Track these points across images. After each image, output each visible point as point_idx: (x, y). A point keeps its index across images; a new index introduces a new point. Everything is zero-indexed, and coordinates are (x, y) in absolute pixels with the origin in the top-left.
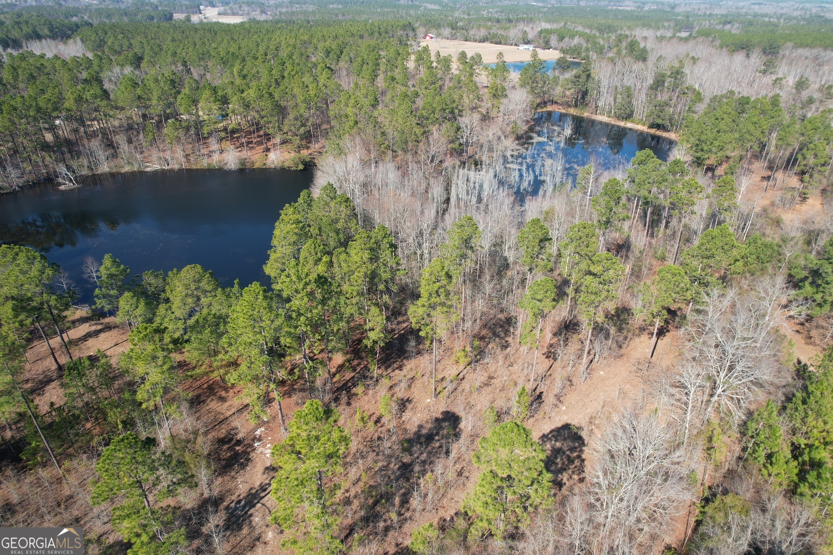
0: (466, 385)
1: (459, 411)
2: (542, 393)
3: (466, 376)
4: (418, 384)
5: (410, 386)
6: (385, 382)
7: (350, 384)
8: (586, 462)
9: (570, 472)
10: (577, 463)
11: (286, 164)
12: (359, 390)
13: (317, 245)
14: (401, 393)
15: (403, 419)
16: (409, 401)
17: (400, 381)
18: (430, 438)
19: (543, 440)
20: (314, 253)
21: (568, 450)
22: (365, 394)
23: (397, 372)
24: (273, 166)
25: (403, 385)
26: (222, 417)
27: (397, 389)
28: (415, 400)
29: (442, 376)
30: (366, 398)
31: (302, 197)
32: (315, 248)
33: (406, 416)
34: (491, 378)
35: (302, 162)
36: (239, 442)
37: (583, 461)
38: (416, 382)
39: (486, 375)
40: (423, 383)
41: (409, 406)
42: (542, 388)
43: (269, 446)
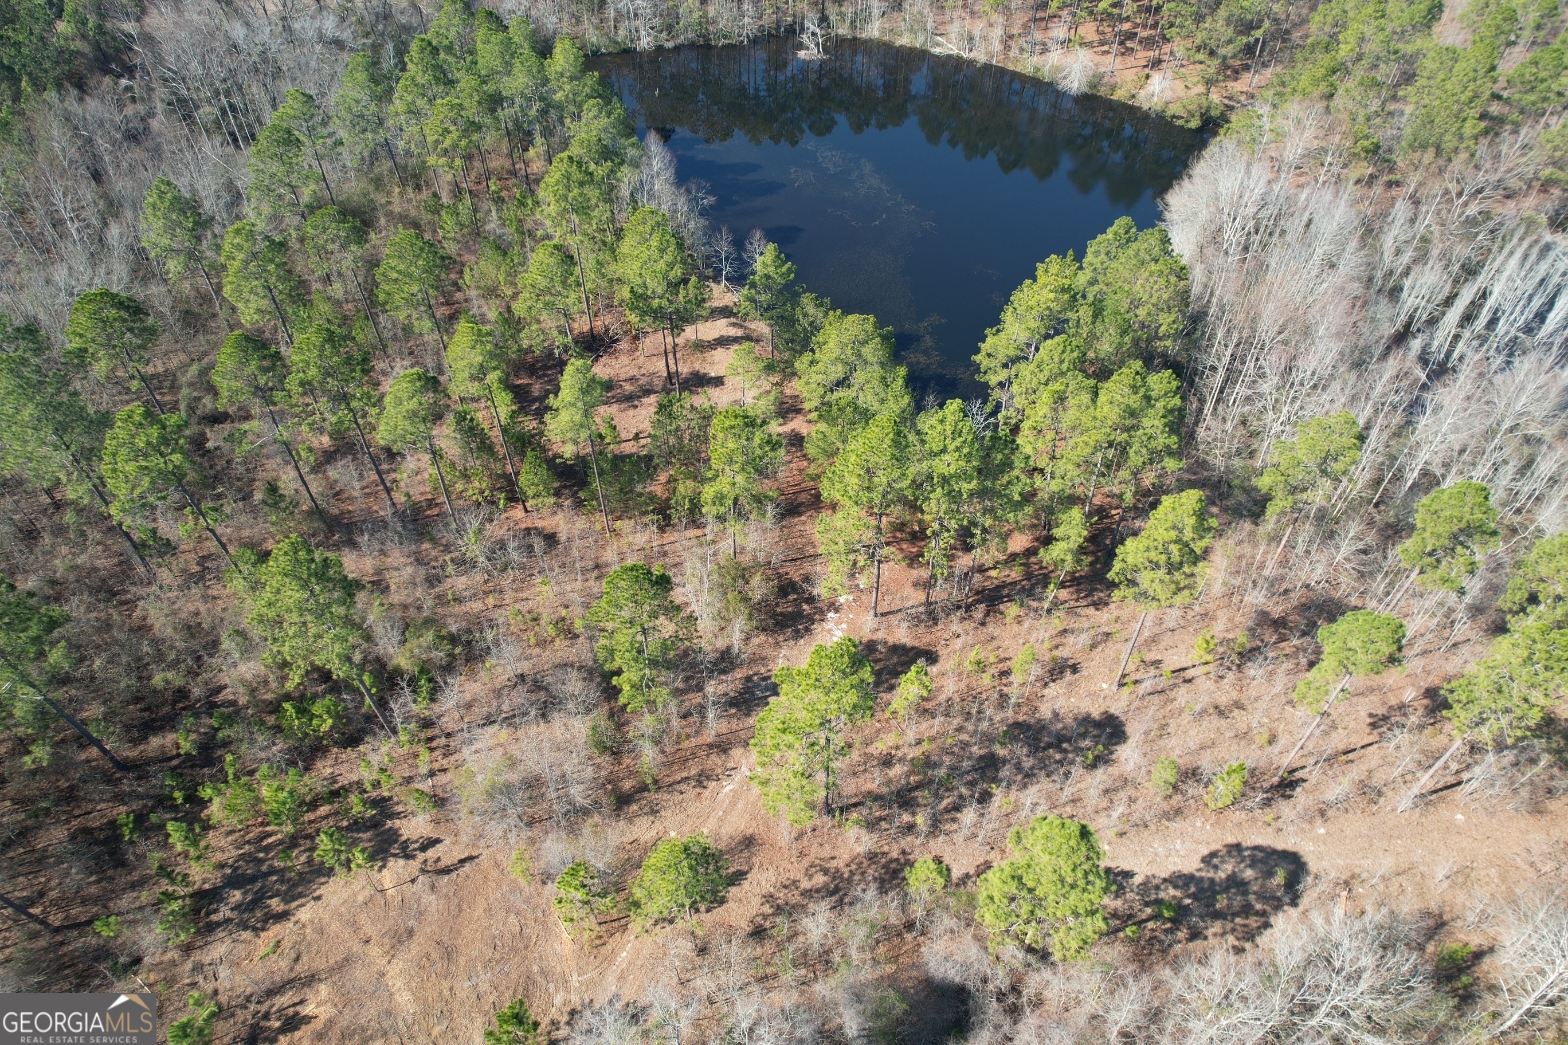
0: (1182, 695)
1: (1134, 729)
2: (1304, 781)
3: (1196, 681)
4: (1109, 650)
5: (1093, 647)
6: (1058, 621)
7: (1006, 591)
8: (1268, 932)
9: (1229, 926)
10: (1253, 922)
11: (1174, 109)
12: (1012, 610)
13: (1069, 348)
14: (1073, 647)
15: (1046, 692)
16: (1075, 669)
17: (1082, 630)
18: (1060, 740)
19: (1229, 852)
20: (1056, 360)
21: (1255, 893)
22: (1019, 622)
23: (1091, 611)
24: (1145, 107)
25: (1084, 639)
26: (812, 551)
27: (1070, 639)
28: (1085, 673)
29: (1159, 657)
30: (1016, 628)
31: (1114, 228)
32: (1063, 352)
33: (1053, 690)
34: (1239, 705)
35: (1202, 115)
36: (811, 600)
37: (1267, 925)
38: (1110, 644)
39: (1234, 695)
40: (1119, 652)
41: (1068, 676)
42: (1313, 775)
43: (844, 626)
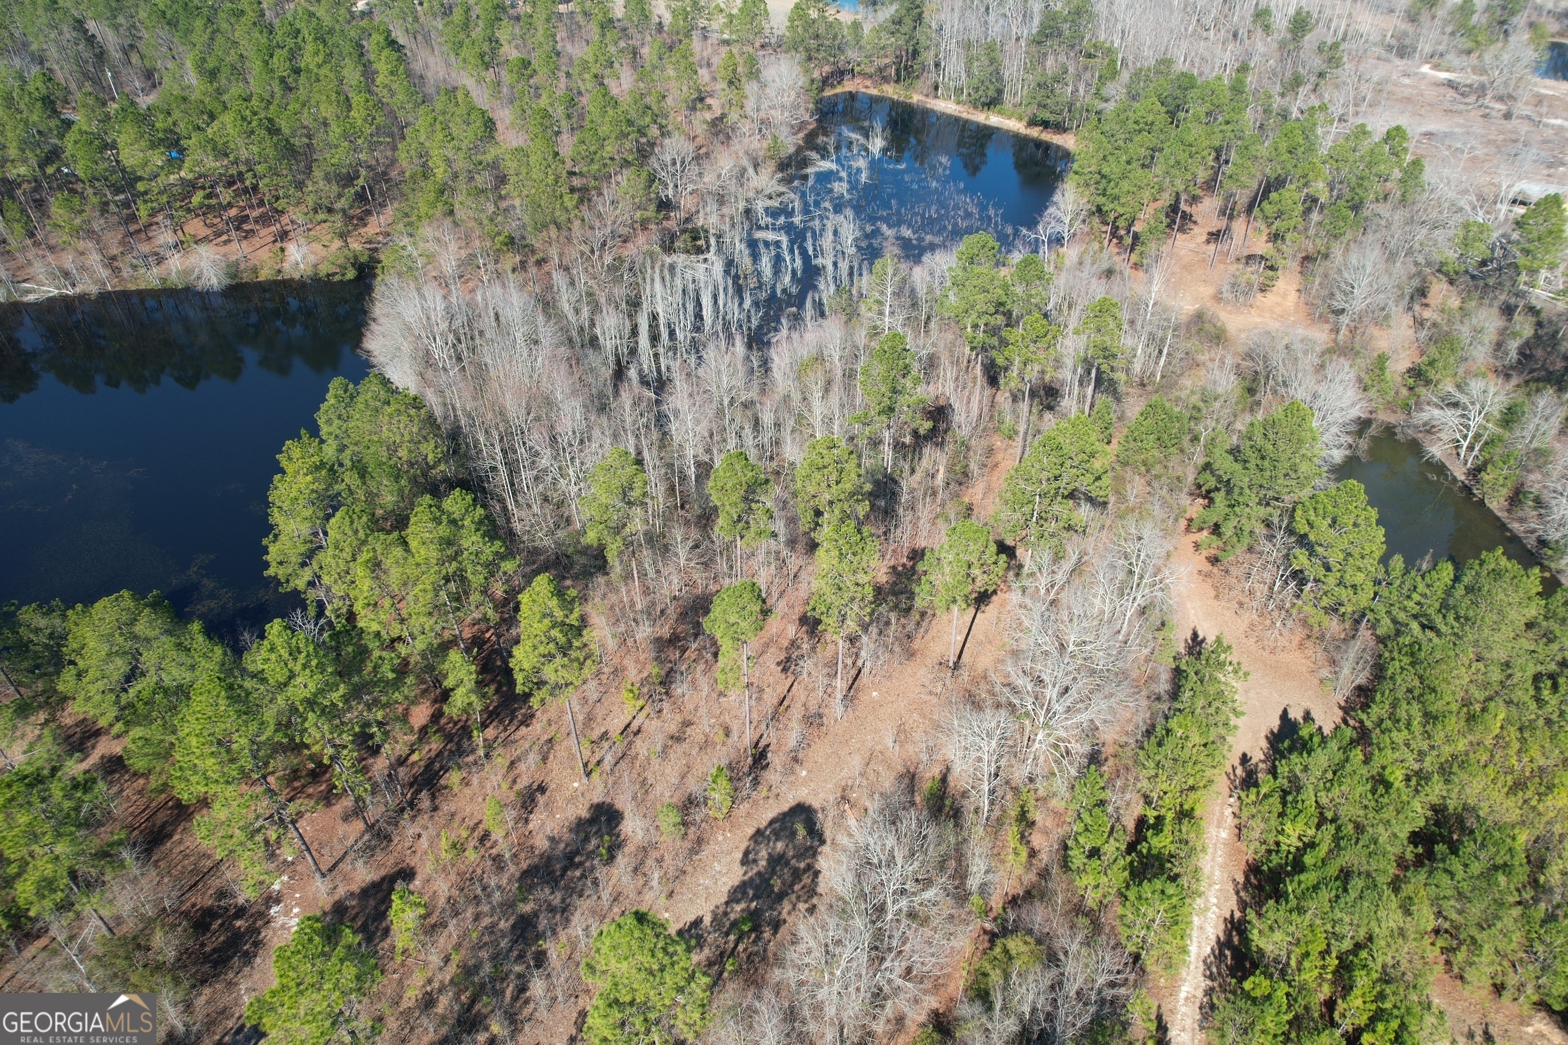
0: (641, 747)
1: (623, 803)
2: (768, 746)
3: (645, 727)
4: (560, 751)
5: (545, 759)
6: (501, 761)
7: (437, 765)
8: (821, 877)
9: (793, 897)
10: (806, 880)
12: (453, 778)
13: (355, 516)
14: (528, 772)
15: (531, 826)
16: (542, 789)
17: (527, 752)
18: (570, 860)
19: (756, 842)
20: (350, 533)
21: (793, 857)
22: (467, 784)
23: (523, 730)
24: (297, 276)
25: (533, 758)
26: (209, 863)
27: (522, 767)
28: (553, 786)
29: (603, 730)
30: (467, 791)
31: (332, 392)
32: (352, 522)
33: (536, 820)
34: (687, 724)
35: (353, 265)
36: (241, 912)
37: (817, 873)
38: (557, 747)
39: (679, 718)
40: (569, 749)
41: (541, 799)
42: (771, 737)
43: (296, 910)
